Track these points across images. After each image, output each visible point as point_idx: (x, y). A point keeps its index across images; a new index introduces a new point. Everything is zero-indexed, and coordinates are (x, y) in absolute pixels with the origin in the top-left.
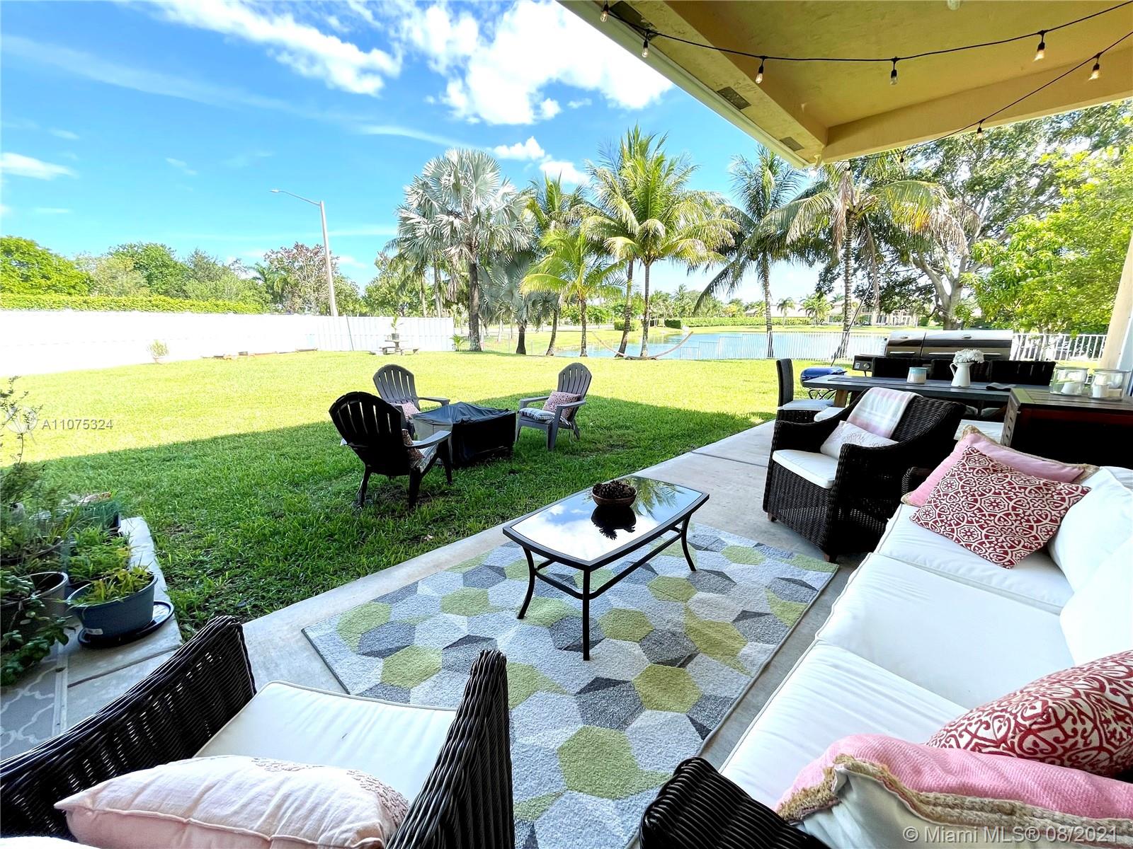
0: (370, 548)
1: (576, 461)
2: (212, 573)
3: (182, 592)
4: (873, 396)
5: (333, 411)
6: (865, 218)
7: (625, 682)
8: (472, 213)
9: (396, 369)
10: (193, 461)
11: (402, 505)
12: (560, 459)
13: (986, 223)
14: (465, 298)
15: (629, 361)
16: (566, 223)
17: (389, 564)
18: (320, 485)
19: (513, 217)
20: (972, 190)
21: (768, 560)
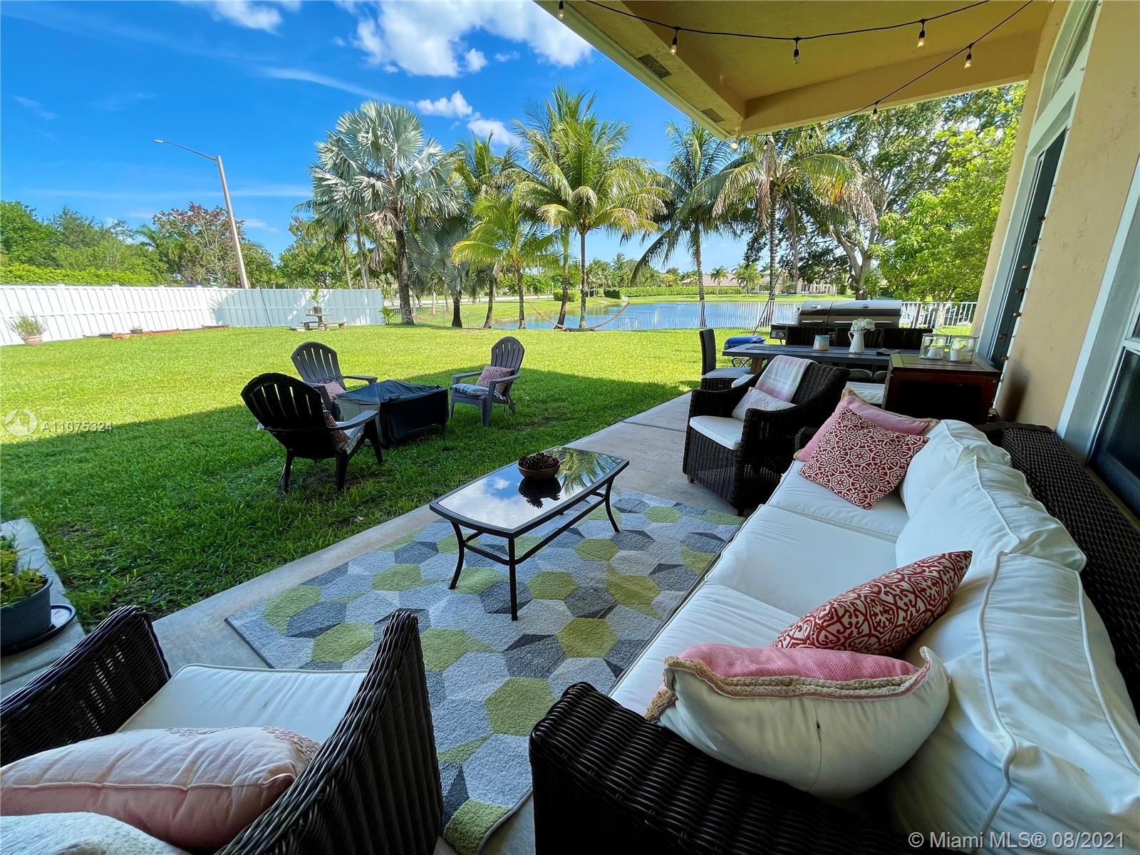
0: (297, 534)
1: (511, 435)
2: (117, 572)
3: (83, 594)
4: (777, 363)
5: (246, 394)
6: (788, 189)
7: (549, 636)
8: (396, 174)
9: (317, 346)
10: (82, 455)
11: (330, 489)
12: (495, 433)
13: (892, 197)
14: (393, 267)
15: (568, 332)
16: (498, 188)
17: (317, 548)
18: (239, 473)
19: (440, 180)
20: (879, 166)
21: (684, 518)
